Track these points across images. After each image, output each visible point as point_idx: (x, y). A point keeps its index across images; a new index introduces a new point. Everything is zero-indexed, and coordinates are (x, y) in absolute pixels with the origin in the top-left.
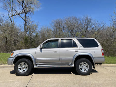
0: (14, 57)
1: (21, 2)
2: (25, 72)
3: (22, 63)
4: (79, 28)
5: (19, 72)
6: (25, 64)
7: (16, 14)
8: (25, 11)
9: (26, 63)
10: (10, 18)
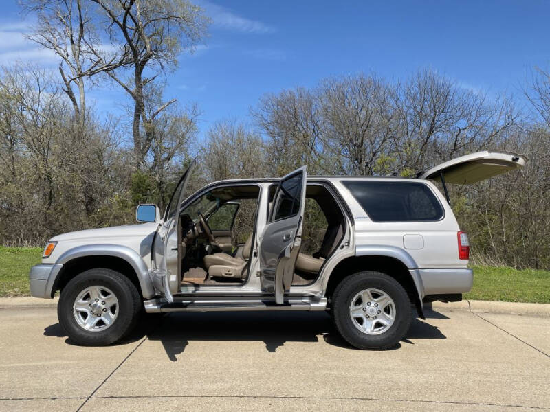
0: (57, 263)
1: (119, 12)
2: (103, 328)
3: (95, 291)
4: (389, 135)
5: (77, 329)
6: (105, 294)
7: (97, 68)
8: (136, 55)
9: (108, 290)
10: (68, 85)
